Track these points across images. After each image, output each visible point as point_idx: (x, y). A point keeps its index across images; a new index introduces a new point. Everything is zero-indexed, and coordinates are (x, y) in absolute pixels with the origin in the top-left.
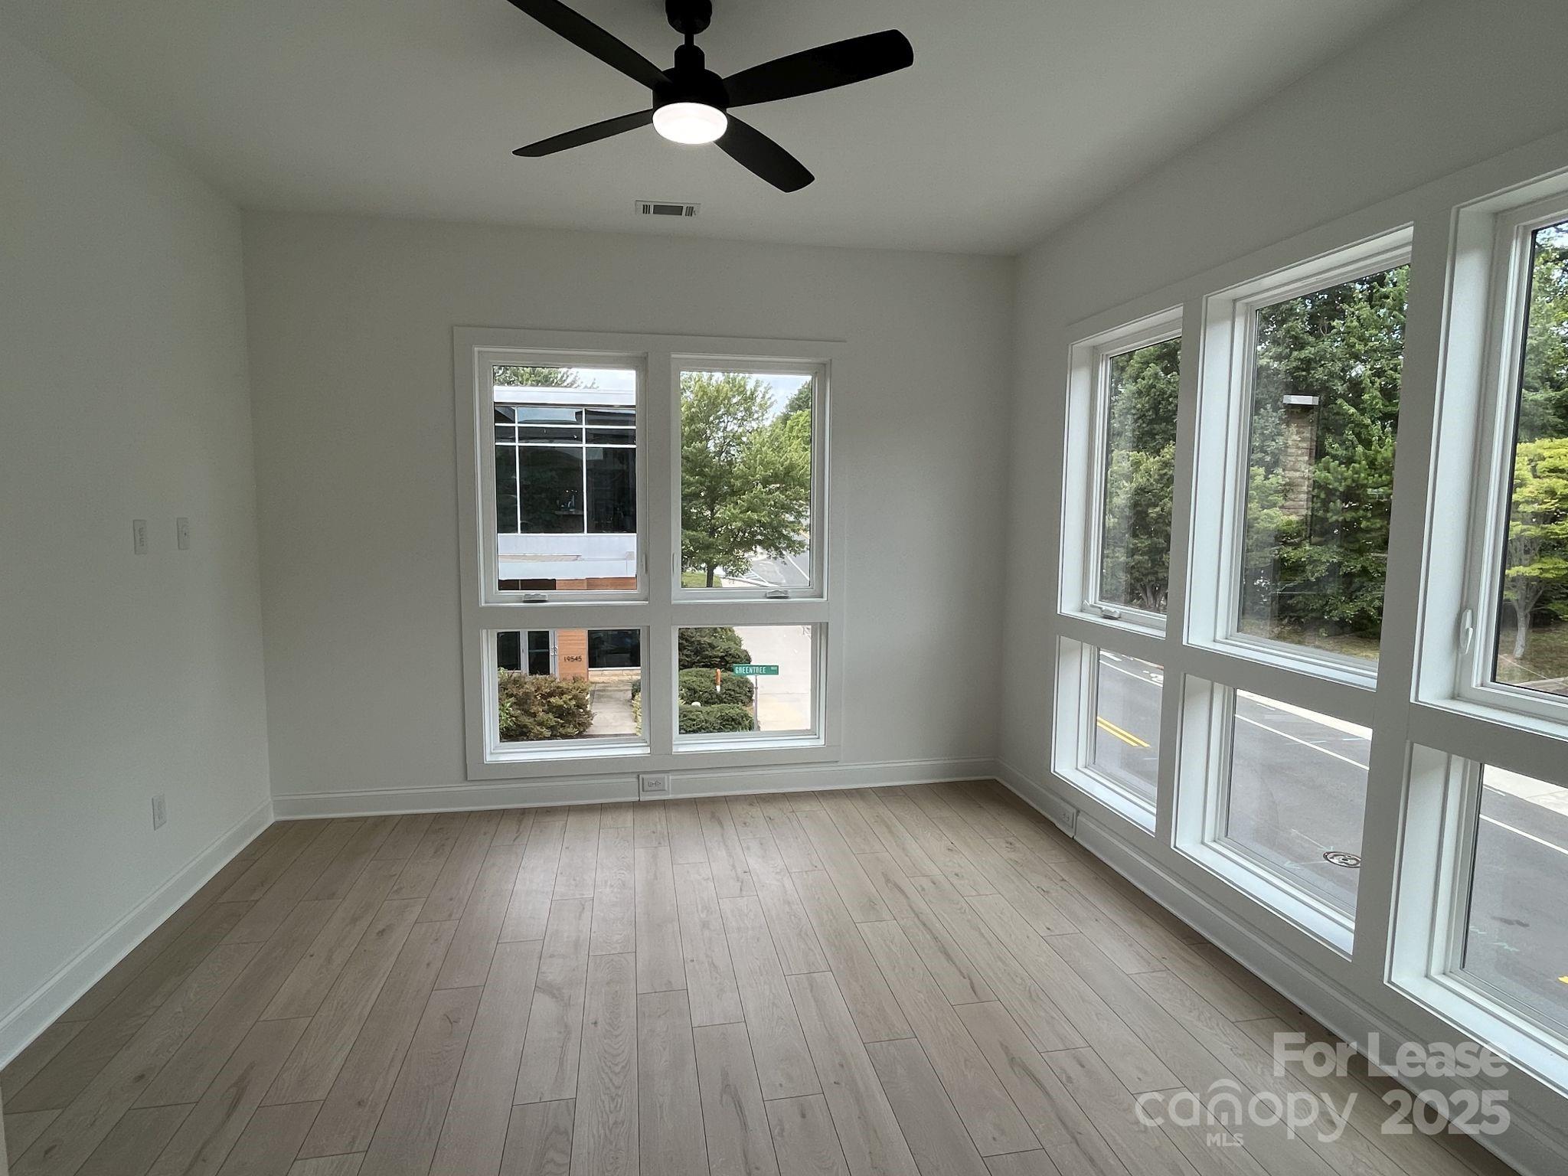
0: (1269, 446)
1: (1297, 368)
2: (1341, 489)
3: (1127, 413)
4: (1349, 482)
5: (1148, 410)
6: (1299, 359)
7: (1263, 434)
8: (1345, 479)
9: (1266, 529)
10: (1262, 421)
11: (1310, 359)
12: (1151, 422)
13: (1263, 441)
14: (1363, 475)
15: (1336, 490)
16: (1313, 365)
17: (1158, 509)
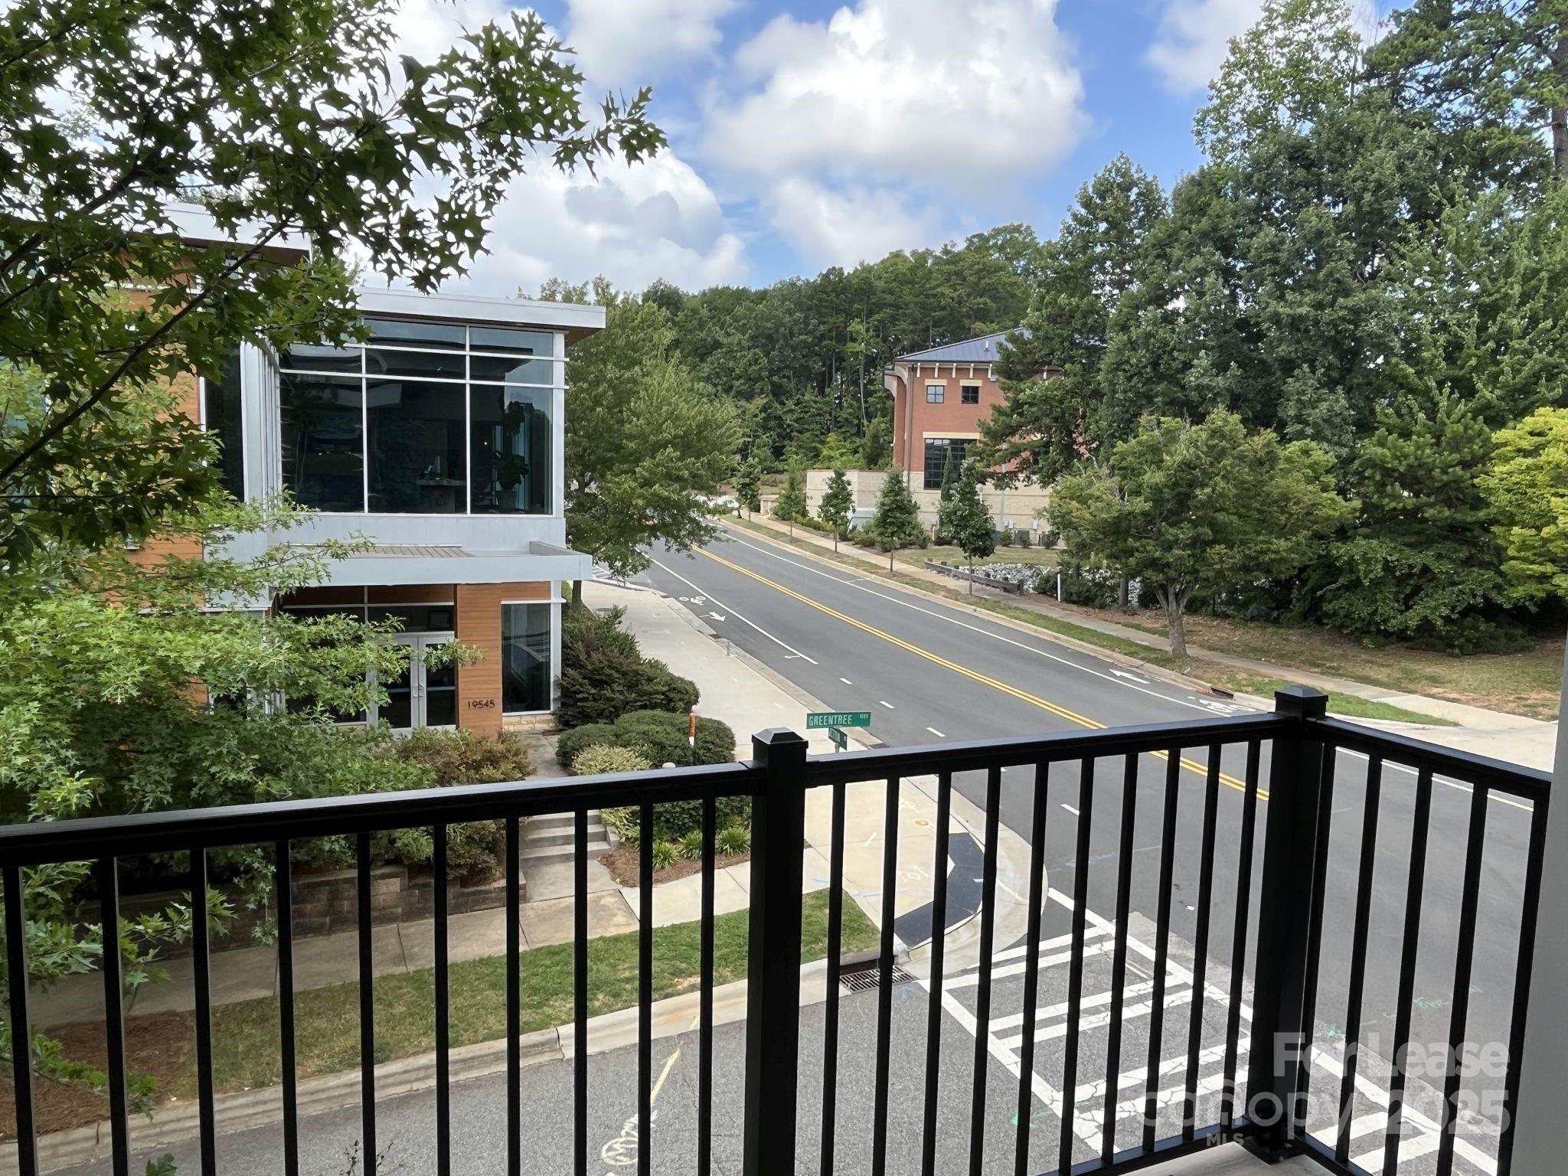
0: (1309, 415)
1: (1343, 319)
2: (1402, 469)
3: (1117, 369)
4: (1412, 459)
5: (1145, 367)
6: (1346, 308)
7: (1299, 401)
8: (1406, 456)
9: (1328, 518)
10: (1297, 384)
11: (1361, 308)
12: (1149, 381)
13: (1300, 410)
14: (1428, 451)
15: (1394, 470)
16: (1363, 316)
17: (1208, 490)
